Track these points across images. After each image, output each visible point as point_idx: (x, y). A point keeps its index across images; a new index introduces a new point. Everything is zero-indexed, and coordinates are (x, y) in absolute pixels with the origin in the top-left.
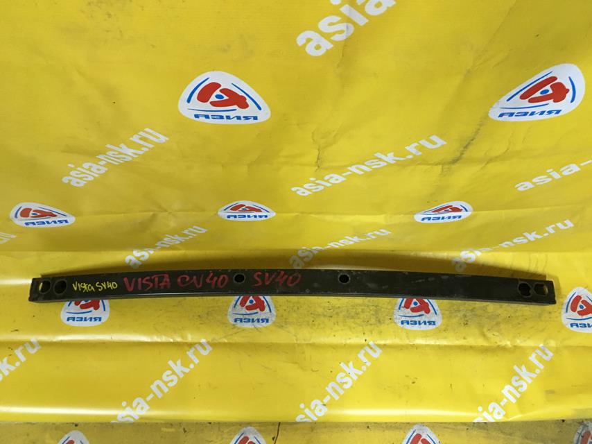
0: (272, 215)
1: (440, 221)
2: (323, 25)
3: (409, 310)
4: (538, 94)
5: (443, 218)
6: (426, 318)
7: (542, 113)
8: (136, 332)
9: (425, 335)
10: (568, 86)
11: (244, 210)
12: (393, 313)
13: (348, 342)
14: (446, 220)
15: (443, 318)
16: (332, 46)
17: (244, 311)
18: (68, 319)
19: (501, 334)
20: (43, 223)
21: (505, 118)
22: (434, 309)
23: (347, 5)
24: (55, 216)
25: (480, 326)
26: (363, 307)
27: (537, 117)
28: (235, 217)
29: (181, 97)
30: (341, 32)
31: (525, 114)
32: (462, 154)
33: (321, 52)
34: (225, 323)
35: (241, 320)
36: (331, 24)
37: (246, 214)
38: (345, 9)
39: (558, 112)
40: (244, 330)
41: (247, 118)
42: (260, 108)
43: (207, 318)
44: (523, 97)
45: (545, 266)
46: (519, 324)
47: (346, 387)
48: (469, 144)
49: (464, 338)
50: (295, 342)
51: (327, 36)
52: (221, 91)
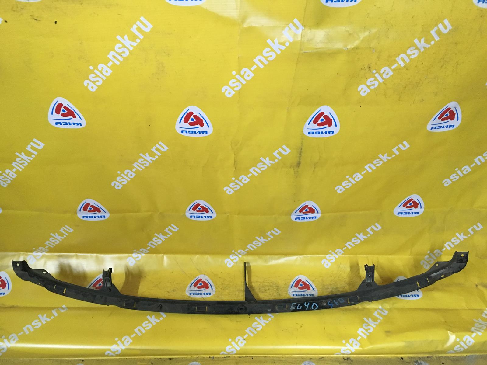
0: (214, 216)
1: (306, 221)
3: (297, 288)
4: (320, 122)
7: (326, 133)
11: (200, 211)
12: (288, 290)
14: (309, 220)
16: (234, 93)
17: (196, 289)
21: (311, 135)
22: (313, 288)
27: (324, 135)
29: (177, 120)
30: (237, 86)
31: (319, 133)
32: (300, 159)
33: (231, 95)
35: (194, 294)
36: (233, 83)
37: (201, 215)
38: (237, 76)
39: (333, 132)
41: (203, 132)
42: (208, 127)
44: (315, 122)
47: (258, 329)
48: (301, 152)
51: (232, 88)
52: (194, 116)
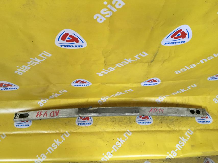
0: (90, 84)
1: (150, 85)
2: (102, 12)
3: (141, 118)
4: (176, 36)
5: (151, 84)
6: (147, 121)
7: (179, 42)
8: (41, 129)
9: (147, 127)
10: (186, 33)
11: (80, 83)
12: (136, 120)
13: (120, 130)
14: (152, 85)
15: (153, 121)
16: (106, 19)
17: (82, 120)
18: (17, 126)
19: (174, 126)
20: (8, 89)
21: (167, 45)
22: (150, 117)
23: (109, 5)
24: (12, 86)
25: (167, 123)
26: (125, 118)
27: (177, 44)
28: (77, 85)
29: (56, 39)
30: (108, 14)
31: (173, 43)
32: (154, 59)
33: (102, 22)
34: (75, 125)
35: (81, 124)
36: (105, 11)
37: (81, 84)
38: (109, 6)
39: (184, 42)
40: (81, 127)
41: (79, 46)
42: (83, 42)
43: (68, 124)
44: (172, 37)
45: (188, 101)
46: (181, 122)
48: (156, 55)
49: (161, 128)
50: (100, 131)
51: (103, 16)
52: (69, 36)
